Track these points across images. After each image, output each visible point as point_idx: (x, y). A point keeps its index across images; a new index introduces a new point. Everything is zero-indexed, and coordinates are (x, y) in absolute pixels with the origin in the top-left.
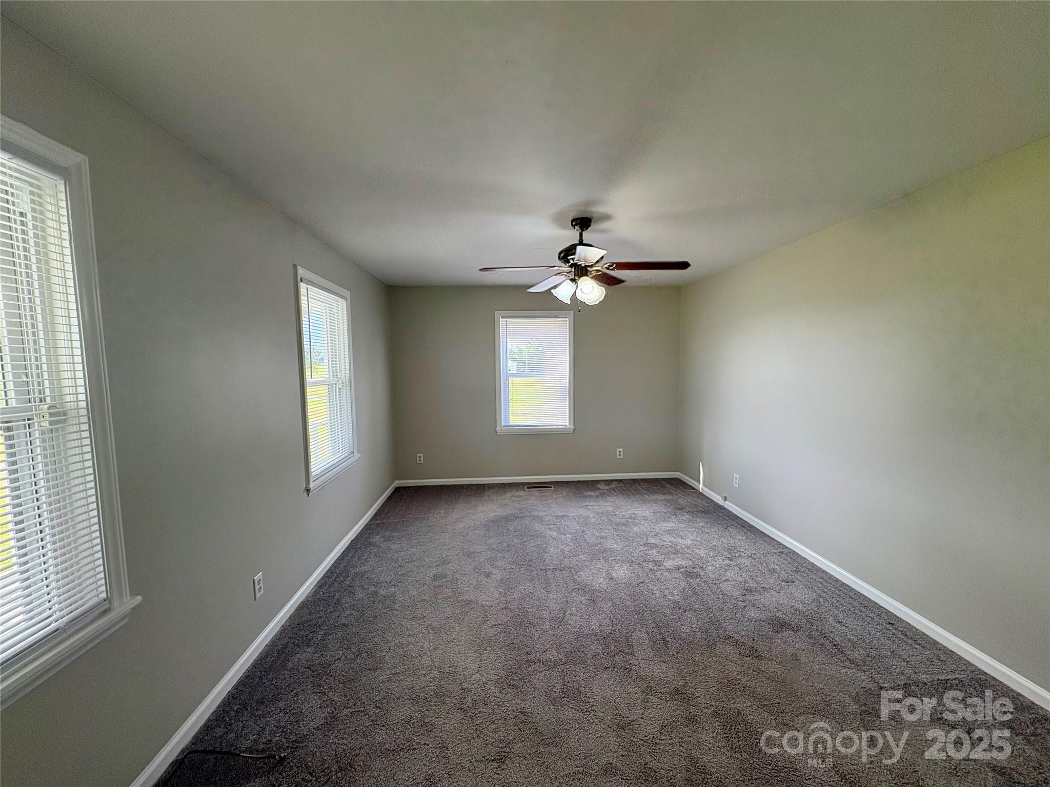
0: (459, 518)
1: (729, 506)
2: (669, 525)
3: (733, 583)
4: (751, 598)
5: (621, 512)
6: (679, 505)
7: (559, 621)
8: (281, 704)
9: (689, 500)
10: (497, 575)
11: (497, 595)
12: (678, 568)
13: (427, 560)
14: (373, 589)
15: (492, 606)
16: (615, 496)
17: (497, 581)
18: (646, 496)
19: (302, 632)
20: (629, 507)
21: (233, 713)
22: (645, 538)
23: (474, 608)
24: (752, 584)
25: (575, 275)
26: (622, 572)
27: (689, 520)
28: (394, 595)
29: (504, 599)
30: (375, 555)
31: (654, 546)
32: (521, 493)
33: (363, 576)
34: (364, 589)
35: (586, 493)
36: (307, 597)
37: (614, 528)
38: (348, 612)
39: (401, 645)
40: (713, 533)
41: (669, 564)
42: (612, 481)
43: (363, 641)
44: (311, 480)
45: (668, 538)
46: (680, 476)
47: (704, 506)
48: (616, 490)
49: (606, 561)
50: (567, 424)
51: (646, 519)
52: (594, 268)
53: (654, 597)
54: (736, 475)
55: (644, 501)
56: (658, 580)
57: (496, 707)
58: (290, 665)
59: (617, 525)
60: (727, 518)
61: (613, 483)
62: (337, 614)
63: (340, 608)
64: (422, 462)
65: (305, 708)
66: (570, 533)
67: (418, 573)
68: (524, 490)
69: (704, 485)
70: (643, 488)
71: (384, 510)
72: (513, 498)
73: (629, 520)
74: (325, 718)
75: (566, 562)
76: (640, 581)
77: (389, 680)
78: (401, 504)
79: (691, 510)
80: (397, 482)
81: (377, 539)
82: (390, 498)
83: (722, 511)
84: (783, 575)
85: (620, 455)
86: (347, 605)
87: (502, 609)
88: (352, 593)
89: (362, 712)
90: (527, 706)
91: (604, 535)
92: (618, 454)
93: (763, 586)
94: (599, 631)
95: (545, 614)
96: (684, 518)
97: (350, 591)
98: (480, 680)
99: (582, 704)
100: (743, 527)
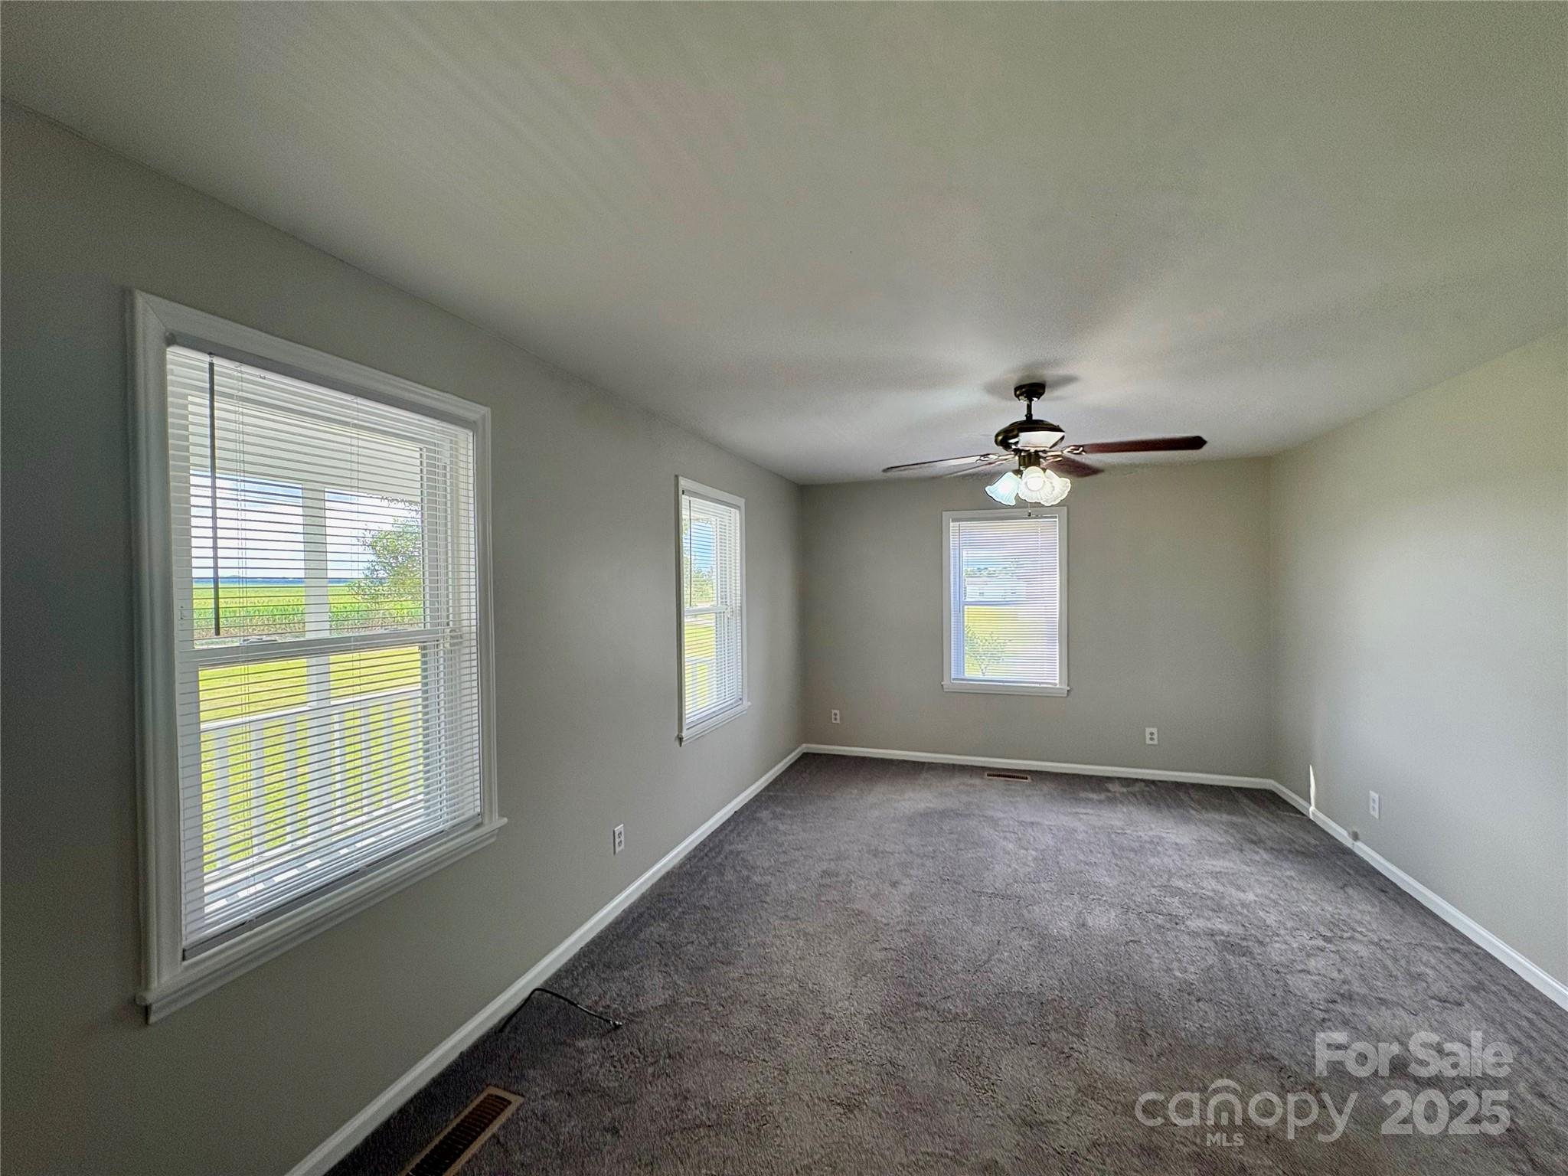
0: (875, 804)
1: (1362, 850)
2: (1219, 864)
3: (1315, 978)
4: (1346, 1010)
5: (1137, 831)
6: (1255, 835)
7: (978, 968)
8: (626, 973)
9: (1279, 830)
10: (907, 887)
11: (899, 912)
12: (1212, 934)
13: (819, 851)
14: (745, 873)
15: (888, 924)
16: (1134, 804)
17: (905, 894)
18: (1193, 812)
19: (661, 905)
20: (1153, 826)
21: (581, 969)
22: (1166, 876)
23: (863, 921)
24: (1358, 988)
25: (1020, 465)
26: (1105, 919)
27: (1267, 863)
28: (768, 885)
29: (908, 918)
30: (758, 834)
31: (1179, 892)
32: (977, 781)
33: (737, 856)
34: (735, 871)
35: (1083, 795)
36: (674, 868)
37: (1113, 853)
38: (712, 893)
39: (763, 945)
40: (1309, 891)
41: (1195, 924)
42: (1137, 780)
43: (722, 929)
44: (685, 728)
45: (1212, 884)
46: (1275, 787)
47: (1309, 843)
48: (1139, 796)
49: (1083, 897)
50: (1057, 682)
51: (1178, 847)
52: (1049, 454)
53: (1148, 967)
54: (1374, 795)
55: (1188, 820)
56: (1167, 943)
57: (859, 1045)
58: (642, 936)
59: (1122, 848)
60: (1351, 872)
61: (1137, 784)
62: (700, 892)
63: (704, 886)
64: (838, 721)
65: (647, 984)
66: (1036, 850)
67: (804, 864)
68: (982, 778)
69: (1317, 806)
70: (1192, 799)
71: (781, 780)
72: (961, 787)
73: (1147, 845)
74: (665, 1000)
75: (1017, 888)
76: (1133, 939)
77: (740, 979)
78: (804, 775)
79: (1276, 847)
80: (804, 745)
81: (764, 814)
82: (792, 766)
83: (1347, 857)
84: (1441, 988)
85: (1152, 739)
86: (713, 886)
87: (901, 931)
88: (721, 874)
89: (704, 1005)
90: (901, 1056)
91: (1093, 860)
92: (1148, 736)
93: (1382, 996)
94: (1036, 993)
95: (961, 951)
96: (1257, 858)
97: (720, 871)
98: (847, 1009)
99: (978, 1077)
100: (1383, 891)
